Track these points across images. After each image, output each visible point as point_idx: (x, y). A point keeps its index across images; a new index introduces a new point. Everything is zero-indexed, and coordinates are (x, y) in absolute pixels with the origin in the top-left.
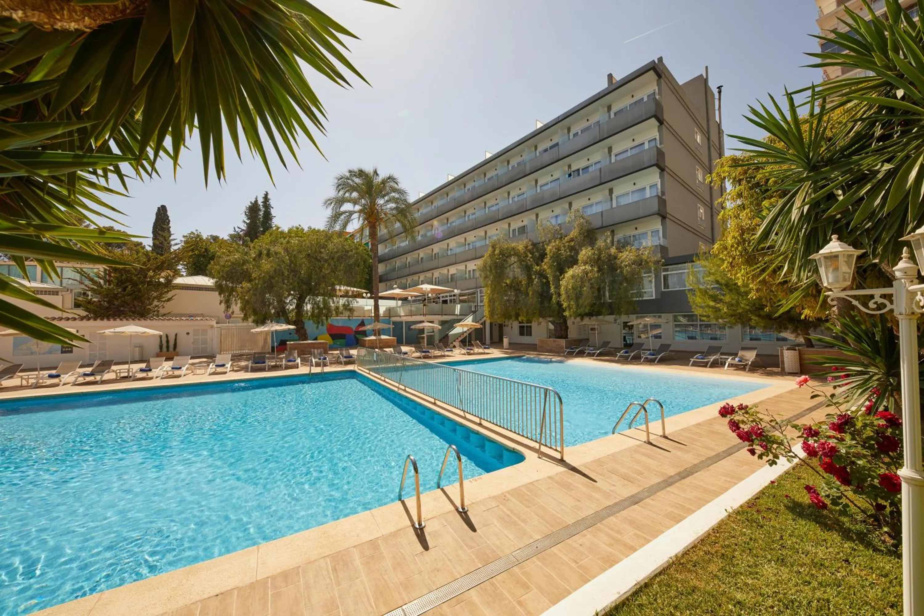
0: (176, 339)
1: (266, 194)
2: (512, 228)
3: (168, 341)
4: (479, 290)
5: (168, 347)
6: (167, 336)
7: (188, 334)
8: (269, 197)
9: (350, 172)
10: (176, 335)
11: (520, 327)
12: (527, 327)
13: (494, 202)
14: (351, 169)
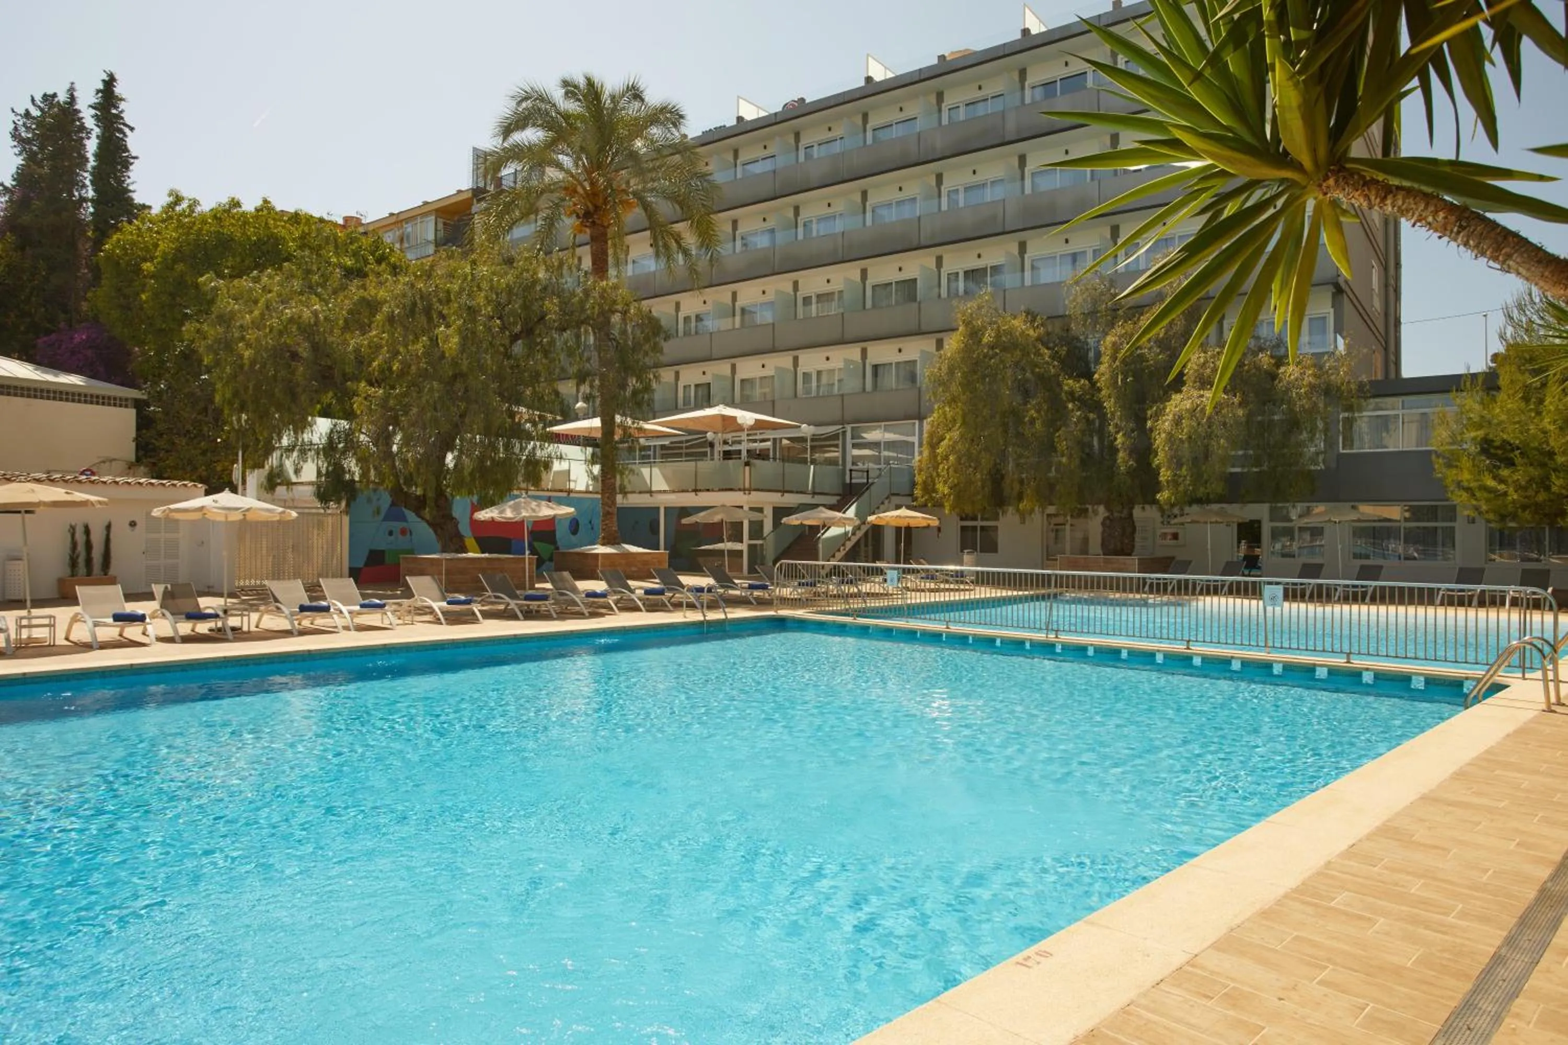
0: (108, 541)
1: (110, 83)
2: (946, 269)
3: (89, 545)
4: (849, 428)
5: (89, 561)
6: (87, 531)
7: (133, 524)
8: (118, 90)
9: (566, 83)
10: (108, 527)
11: (963, 528)
12: (982, 528)
13: (891, 194)
14: (568, 79)
